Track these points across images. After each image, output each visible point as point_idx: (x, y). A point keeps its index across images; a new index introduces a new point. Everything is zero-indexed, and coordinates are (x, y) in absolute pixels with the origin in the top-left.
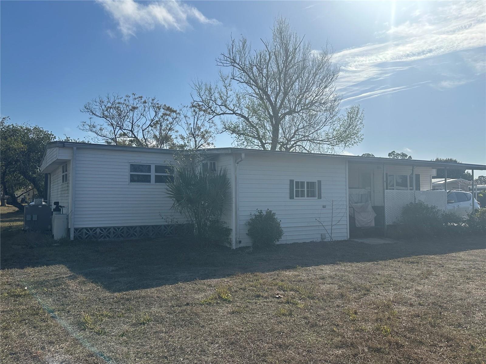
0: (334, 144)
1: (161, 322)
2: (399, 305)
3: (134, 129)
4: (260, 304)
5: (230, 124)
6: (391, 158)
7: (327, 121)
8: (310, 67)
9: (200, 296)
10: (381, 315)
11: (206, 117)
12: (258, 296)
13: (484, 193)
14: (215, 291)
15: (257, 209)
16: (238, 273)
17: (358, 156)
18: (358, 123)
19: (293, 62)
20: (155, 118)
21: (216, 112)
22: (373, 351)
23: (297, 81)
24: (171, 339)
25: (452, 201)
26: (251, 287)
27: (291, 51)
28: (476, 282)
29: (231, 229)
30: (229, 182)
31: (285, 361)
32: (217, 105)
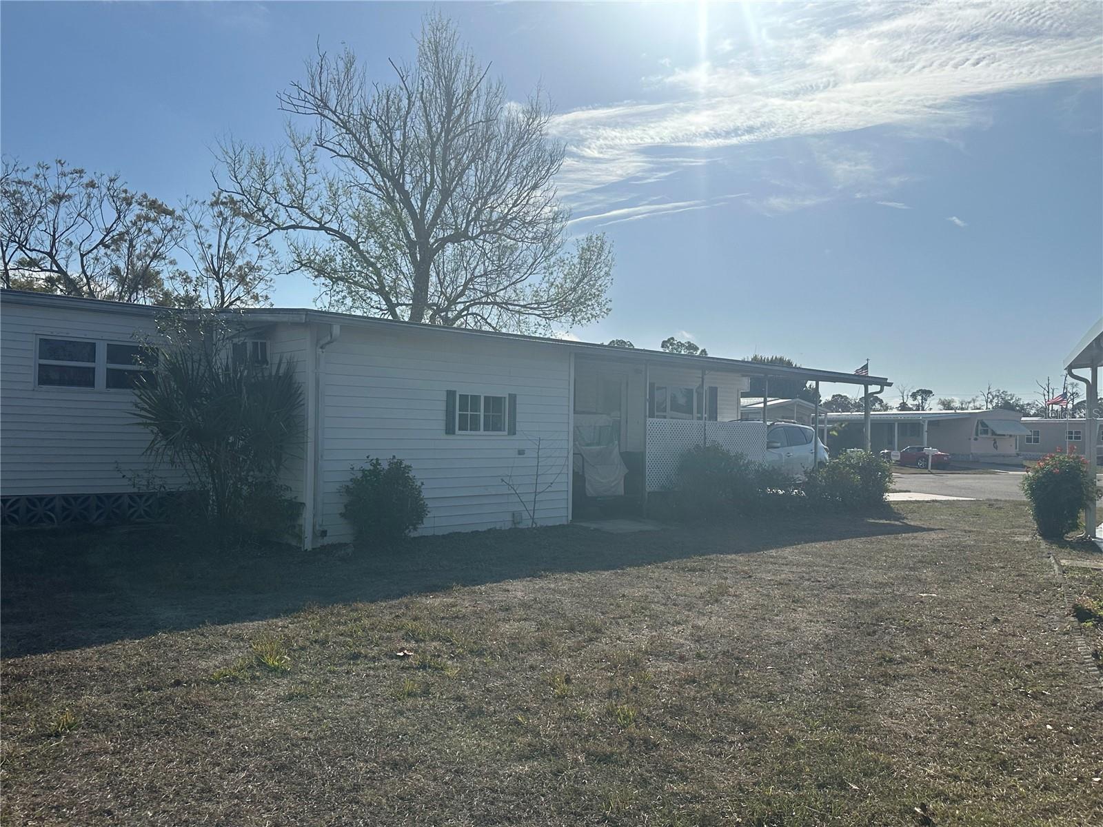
0: (550, 316)
1: (105, 729)
2: (657, 660)
3: (57, 251)
4: (358, 675)
5: (312, 253)
6: (667, 351)
7: (536, 263)
8: (501, 136)
9: (212, 663)
10: (619, 683)
11: (251, 231)
12: (356, 657)
13: (840, 428)
14: (250, 650)
15: (368, 457)
16: (312, 606)
17: (602, 345)
18: (602, 273)
19: (463, 121)
20: (115, 225)
21: (276, 221)
22: (595, 760)
23: (473, 168)
24: (127, 767)
25: (775, 445)
26: (340, 637)
27: (460, 95)
28: (810, 607)
29: (303, 504)
30: (299, 392)
31: (402, 799)
32: (279, 203)
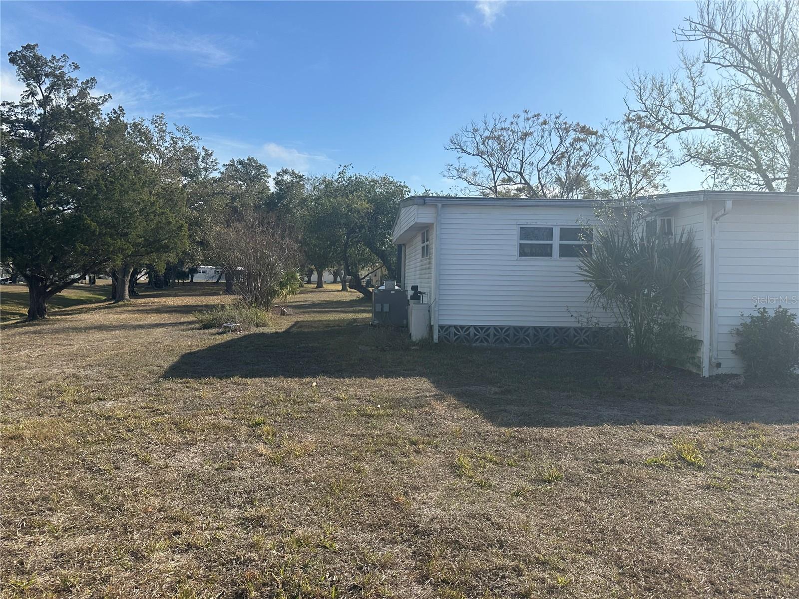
1: (578, 484)
3: (524, 170)
4: (762, 480)
5: (699, 147)
9: (644, 451)
11: (653, 137)
12: (759, 465)
14: (671, 446)
15: (756, 306)
16: (715, 420)
20: (559, 148)
21: (671, 127)
24: (596, 513)
26: (743, 448)
29: (701, 341)
30: (697, 255)
32: (674, 113)
